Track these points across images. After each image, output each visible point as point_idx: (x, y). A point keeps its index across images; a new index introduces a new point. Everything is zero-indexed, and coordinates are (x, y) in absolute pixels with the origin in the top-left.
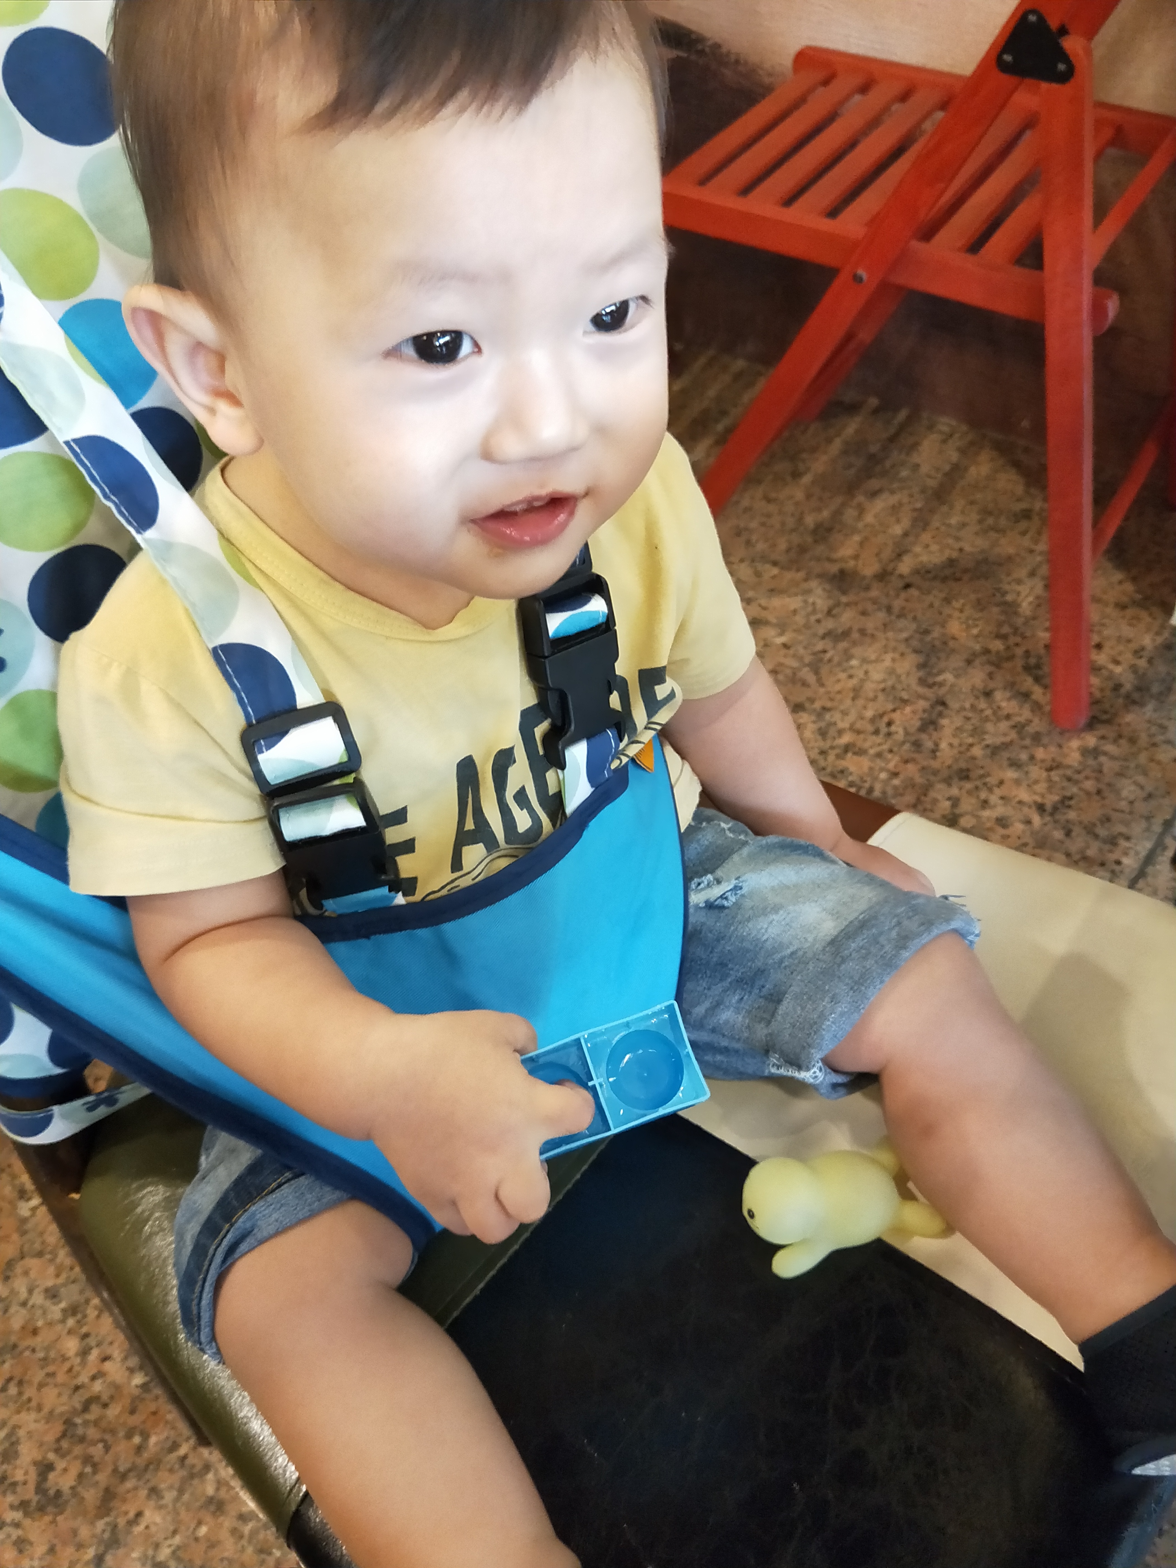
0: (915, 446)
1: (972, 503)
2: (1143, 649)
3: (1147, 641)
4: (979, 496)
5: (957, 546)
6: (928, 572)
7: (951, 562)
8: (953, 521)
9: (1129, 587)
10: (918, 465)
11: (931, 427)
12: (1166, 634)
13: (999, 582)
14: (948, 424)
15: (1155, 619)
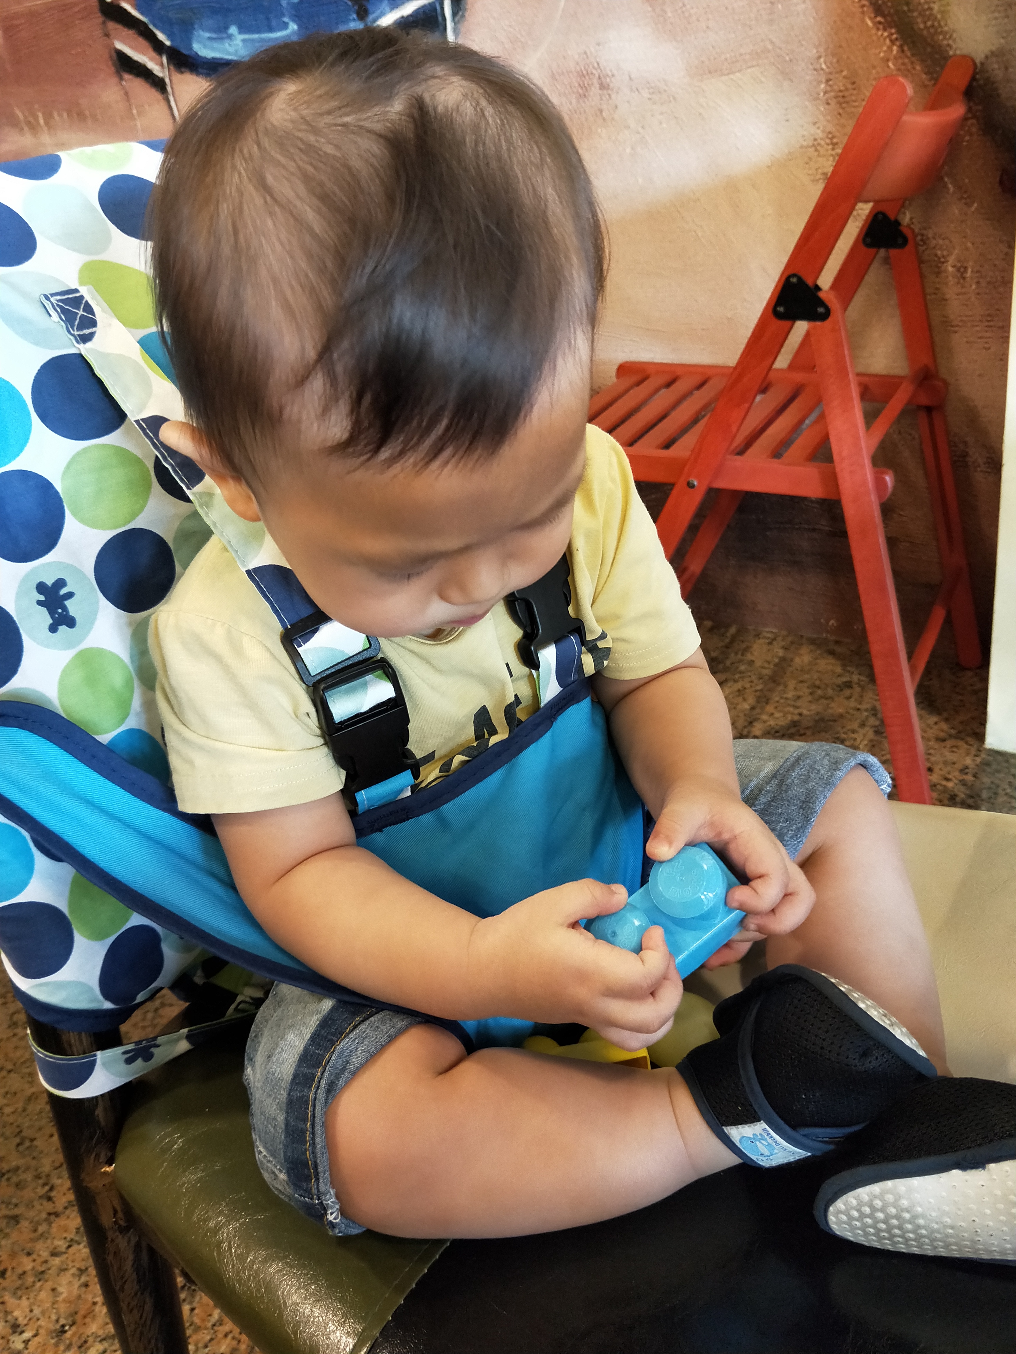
0: (746, 650)
1: (802, 682)
2: (967, 768)
3: (968, 761)
4: (806, 676)
5: (796, 711)
6: (777, 732)
7: (794, 724)
8: (790, 695)
9: (944, 726)
10: (753, 661)
11: (758, 636)
12: (983, 755)
13: (837, 733)
14: (772, 632)
15: (971, 745)
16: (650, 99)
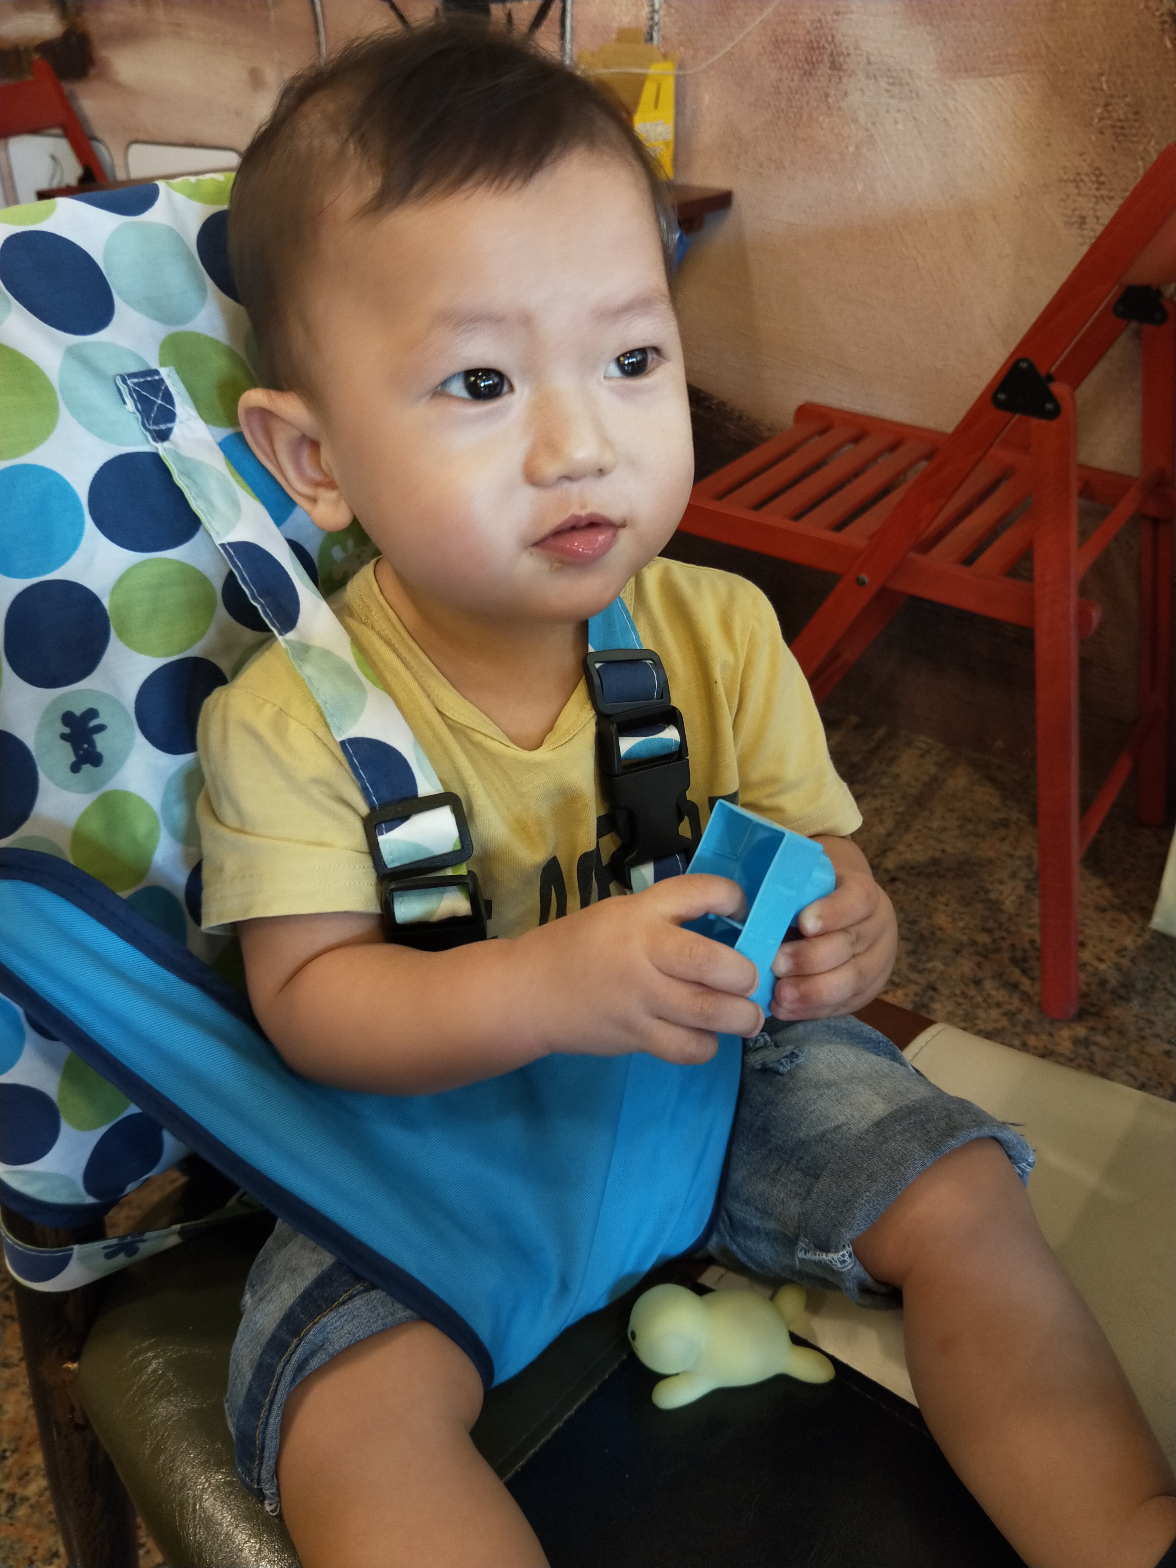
0: (893, 760)
1: (951, 810)
2: (1126, 949)
3: (1128, 941)
4: (957, 805)
5: (940, 846)
6: (912, 868)
7: (935, 862)
8: (935, 824)
9: (1108, 893)
10: (898, 776)
11: (909, 744)
12: (1147, 936)
13: (982, 881)
14: (925, 742)
15: (1135, 922)
16: (888, 91)
